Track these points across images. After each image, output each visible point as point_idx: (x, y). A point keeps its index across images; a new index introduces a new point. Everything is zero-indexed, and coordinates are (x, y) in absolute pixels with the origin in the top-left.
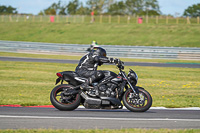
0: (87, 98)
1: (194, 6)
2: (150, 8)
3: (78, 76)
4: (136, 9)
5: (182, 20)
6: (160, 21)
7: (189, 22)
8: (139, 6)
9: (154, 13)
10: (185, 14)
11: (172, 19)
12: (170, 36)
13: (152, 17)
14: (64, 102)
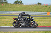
0: (22, 24)
1: (16, 1)
2: (5, 2)
3: (19, 19)
4: (1, 2)
5: (13, 5)
6: (7, 5)
7: (15, 5)
8: (2, 1)
9: (6, 3)
10: (14, 3)
11: (11, 4)
12: (10, 8)
13: (6, 4)
14: (16, 25)
